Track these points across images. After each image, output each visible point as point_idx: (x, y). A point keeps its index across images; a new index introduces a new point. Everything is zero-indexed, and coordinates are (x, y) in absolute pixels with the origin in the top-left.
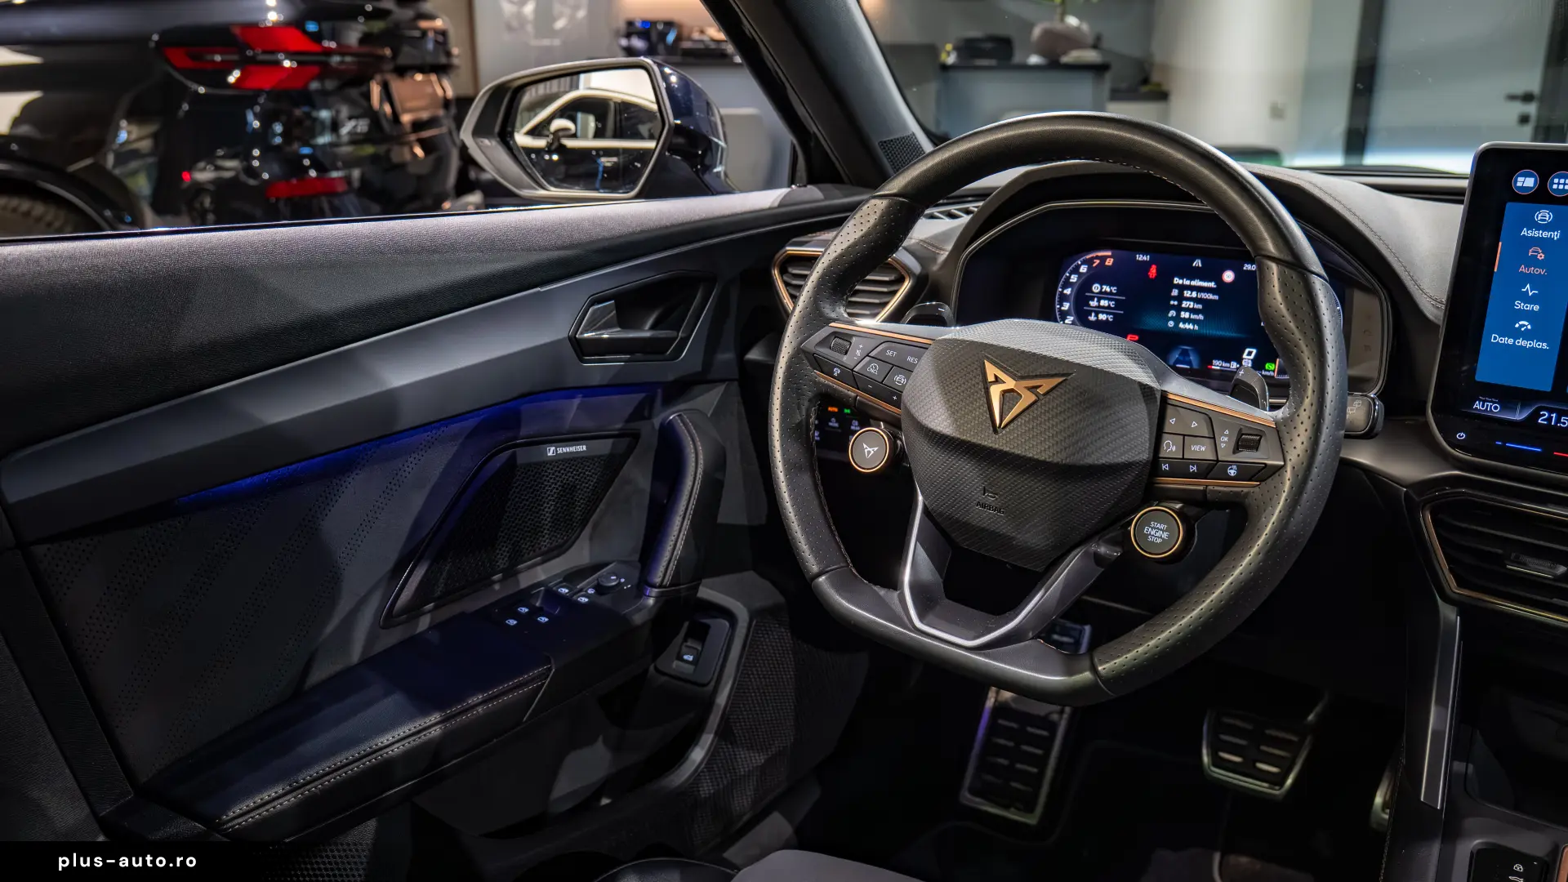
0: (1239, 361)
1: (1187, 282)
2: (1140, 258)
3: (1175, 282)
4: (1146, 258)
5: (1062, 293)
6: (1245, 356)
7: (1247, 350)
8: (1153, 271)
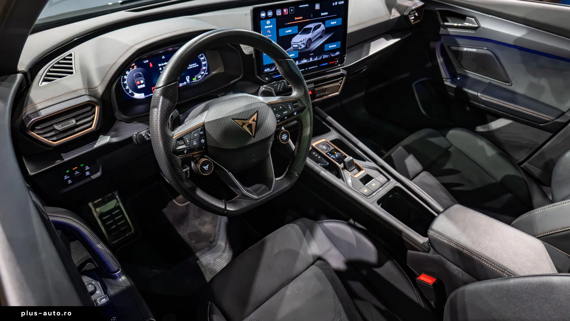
0: (186, 81)
1: (163, 64)
2: (145, 62)
3: (159, 66)
4: (147, 61)
5: (123, 84)
6: (187, 79)
7: (187, 77)
8: (151, 65)
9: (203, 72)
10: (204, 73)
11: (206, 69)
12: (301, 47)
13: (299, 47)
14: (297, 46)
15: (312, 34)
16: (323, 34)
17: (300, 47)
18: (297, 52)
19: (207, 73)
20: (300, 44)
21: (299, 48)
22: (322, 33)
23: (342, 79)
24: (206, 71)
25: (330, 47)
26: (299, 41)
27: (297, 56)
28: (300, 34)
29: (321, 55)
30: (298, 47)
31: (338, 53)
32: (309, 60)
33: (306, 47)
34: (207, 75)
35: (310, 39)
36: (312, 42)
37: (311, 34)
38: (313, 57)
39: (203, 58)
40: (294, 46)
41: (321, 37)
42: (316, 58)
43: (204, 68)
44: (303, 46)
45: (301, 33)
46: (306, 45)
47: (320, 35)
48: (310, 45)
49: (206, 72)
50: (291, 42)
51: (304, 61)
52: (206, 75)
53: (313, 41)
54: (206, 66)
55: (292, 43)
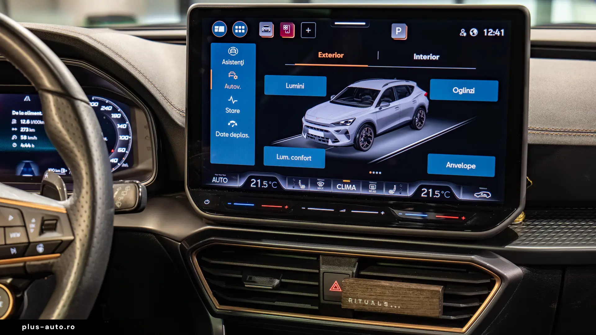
1: (22, 113)
3: (13, 114)
9: (117, 159)
10: (119, 161)
11: (125, 153)
12: (336, 141)
13: (330, 141)
14: (321, 134)
15: (377, 109)
16: (421, 120)
17: (334, 142)
18: (323, 152)
19: (126, 165)
20: (332, 130)
21: (330, 143)
22: (416, 114)
23: (490, 287)
24: (124, 159)
25: (449, 165)
26: (329, 122)
27: (321, 165)
28: (332, 102)
29: (411, 186)
30: (326, 139)
31: (483, 195)
32: (366, 187)
33: (356, 146)
34: (125, 168)
35: (369, 124)
36: (376, 136)
37: (373, 109)
38: (381, 182)
39: (123, 126)
40: (311, 132)
41: (411, 126)
42: (392, 188)
43: (121, 150)
44: (343, 141)
45: (337, 99)
46: (356, 140)
47: (409, 118)
48: (369, 142)
49: (125, 163)
50: (303, 119)
51: (349, 188)
52: (121, 168)
53: (379, 131)
54: (127, 147)
55: (305, 123)
